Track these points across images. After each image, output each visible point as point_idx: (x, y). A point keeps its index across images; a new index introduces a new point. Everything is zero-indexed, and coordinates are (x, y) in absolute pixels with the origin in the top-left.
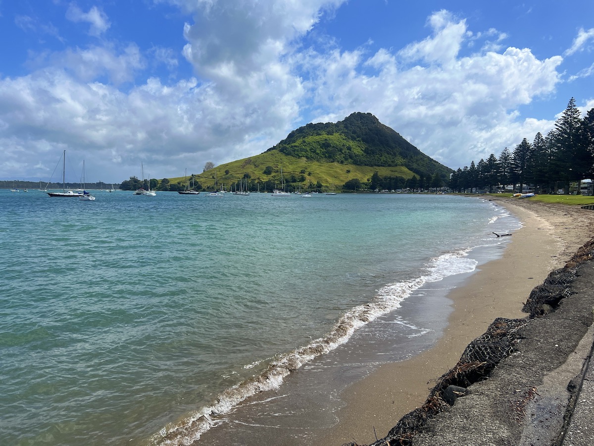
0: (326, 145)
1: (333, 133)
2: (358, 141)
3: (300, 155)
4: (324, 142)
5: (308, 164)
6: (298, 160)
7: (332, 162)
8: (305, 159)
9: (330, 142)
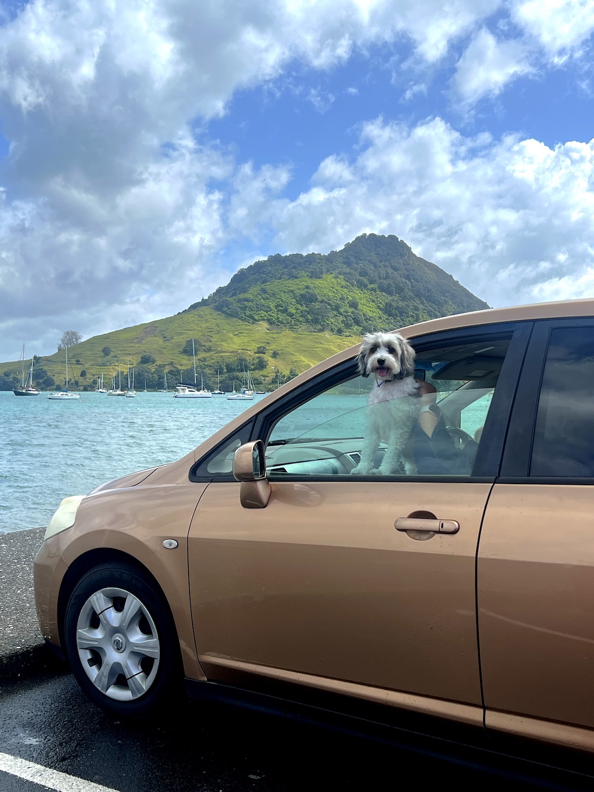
0: (307, 298)
1: (322, 273)
2: (373, 290)
3: (256, 317)
4: (303, 292)
5: (271, 335)
6: (251, 327)
7: (320, 331)
8: (265, 325)
9: (317, 291)
